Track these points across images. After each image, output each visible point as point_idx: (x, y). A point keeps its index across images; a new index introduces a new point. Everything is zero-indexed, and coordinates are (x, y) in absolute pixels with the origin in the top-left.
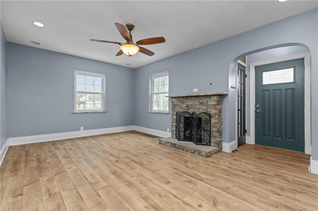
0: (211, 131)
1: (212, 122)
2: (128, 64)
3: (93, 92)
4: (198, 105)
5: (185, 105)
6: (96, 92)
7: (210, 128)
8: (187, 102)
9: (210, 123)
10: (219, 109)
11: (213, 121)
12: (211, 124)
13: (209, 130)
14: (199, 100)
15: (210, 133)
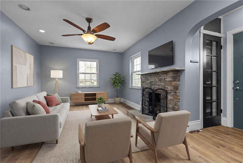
0: (168, 107)
1: (168, 99)
2: (114, 50)
3: (90, 73)
4: (158, 82)
5: (149, 82)
6: (92, 73)
7: (167, 105)
8: (151, 79)
9: (167, 99)
10: (174, 86)
11: (170, 97)
12: (168, 101)
13: (166, 106)
14: (159, 77)
15: (167, 109)
